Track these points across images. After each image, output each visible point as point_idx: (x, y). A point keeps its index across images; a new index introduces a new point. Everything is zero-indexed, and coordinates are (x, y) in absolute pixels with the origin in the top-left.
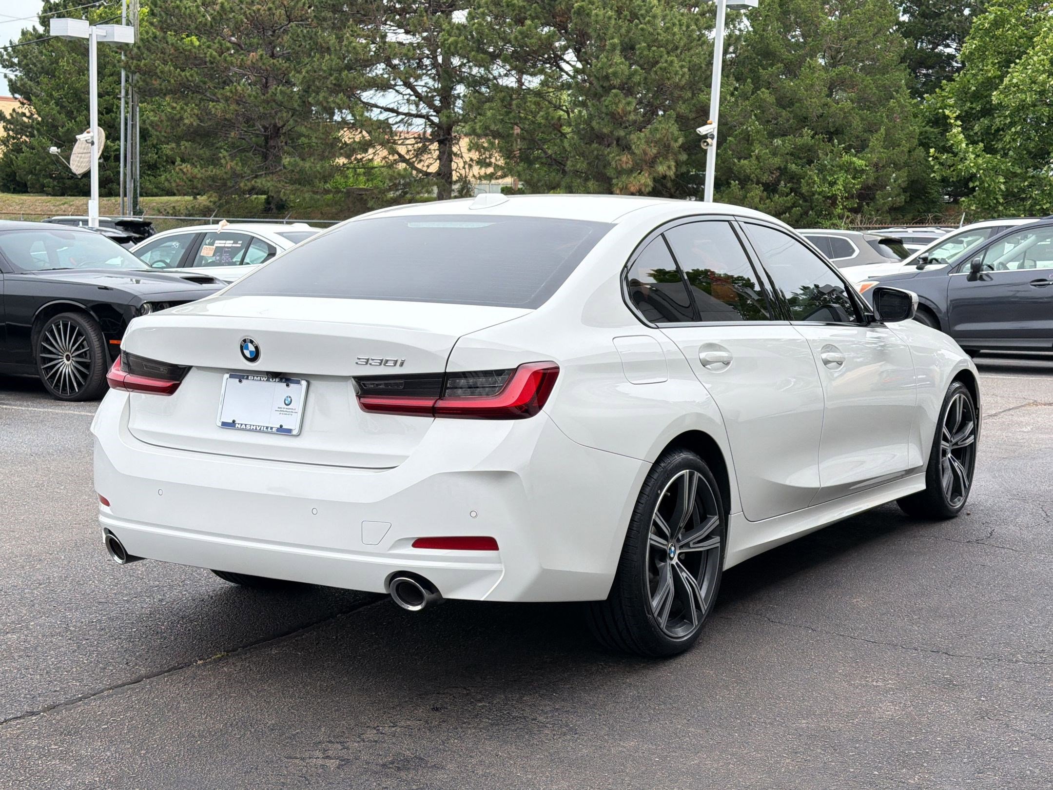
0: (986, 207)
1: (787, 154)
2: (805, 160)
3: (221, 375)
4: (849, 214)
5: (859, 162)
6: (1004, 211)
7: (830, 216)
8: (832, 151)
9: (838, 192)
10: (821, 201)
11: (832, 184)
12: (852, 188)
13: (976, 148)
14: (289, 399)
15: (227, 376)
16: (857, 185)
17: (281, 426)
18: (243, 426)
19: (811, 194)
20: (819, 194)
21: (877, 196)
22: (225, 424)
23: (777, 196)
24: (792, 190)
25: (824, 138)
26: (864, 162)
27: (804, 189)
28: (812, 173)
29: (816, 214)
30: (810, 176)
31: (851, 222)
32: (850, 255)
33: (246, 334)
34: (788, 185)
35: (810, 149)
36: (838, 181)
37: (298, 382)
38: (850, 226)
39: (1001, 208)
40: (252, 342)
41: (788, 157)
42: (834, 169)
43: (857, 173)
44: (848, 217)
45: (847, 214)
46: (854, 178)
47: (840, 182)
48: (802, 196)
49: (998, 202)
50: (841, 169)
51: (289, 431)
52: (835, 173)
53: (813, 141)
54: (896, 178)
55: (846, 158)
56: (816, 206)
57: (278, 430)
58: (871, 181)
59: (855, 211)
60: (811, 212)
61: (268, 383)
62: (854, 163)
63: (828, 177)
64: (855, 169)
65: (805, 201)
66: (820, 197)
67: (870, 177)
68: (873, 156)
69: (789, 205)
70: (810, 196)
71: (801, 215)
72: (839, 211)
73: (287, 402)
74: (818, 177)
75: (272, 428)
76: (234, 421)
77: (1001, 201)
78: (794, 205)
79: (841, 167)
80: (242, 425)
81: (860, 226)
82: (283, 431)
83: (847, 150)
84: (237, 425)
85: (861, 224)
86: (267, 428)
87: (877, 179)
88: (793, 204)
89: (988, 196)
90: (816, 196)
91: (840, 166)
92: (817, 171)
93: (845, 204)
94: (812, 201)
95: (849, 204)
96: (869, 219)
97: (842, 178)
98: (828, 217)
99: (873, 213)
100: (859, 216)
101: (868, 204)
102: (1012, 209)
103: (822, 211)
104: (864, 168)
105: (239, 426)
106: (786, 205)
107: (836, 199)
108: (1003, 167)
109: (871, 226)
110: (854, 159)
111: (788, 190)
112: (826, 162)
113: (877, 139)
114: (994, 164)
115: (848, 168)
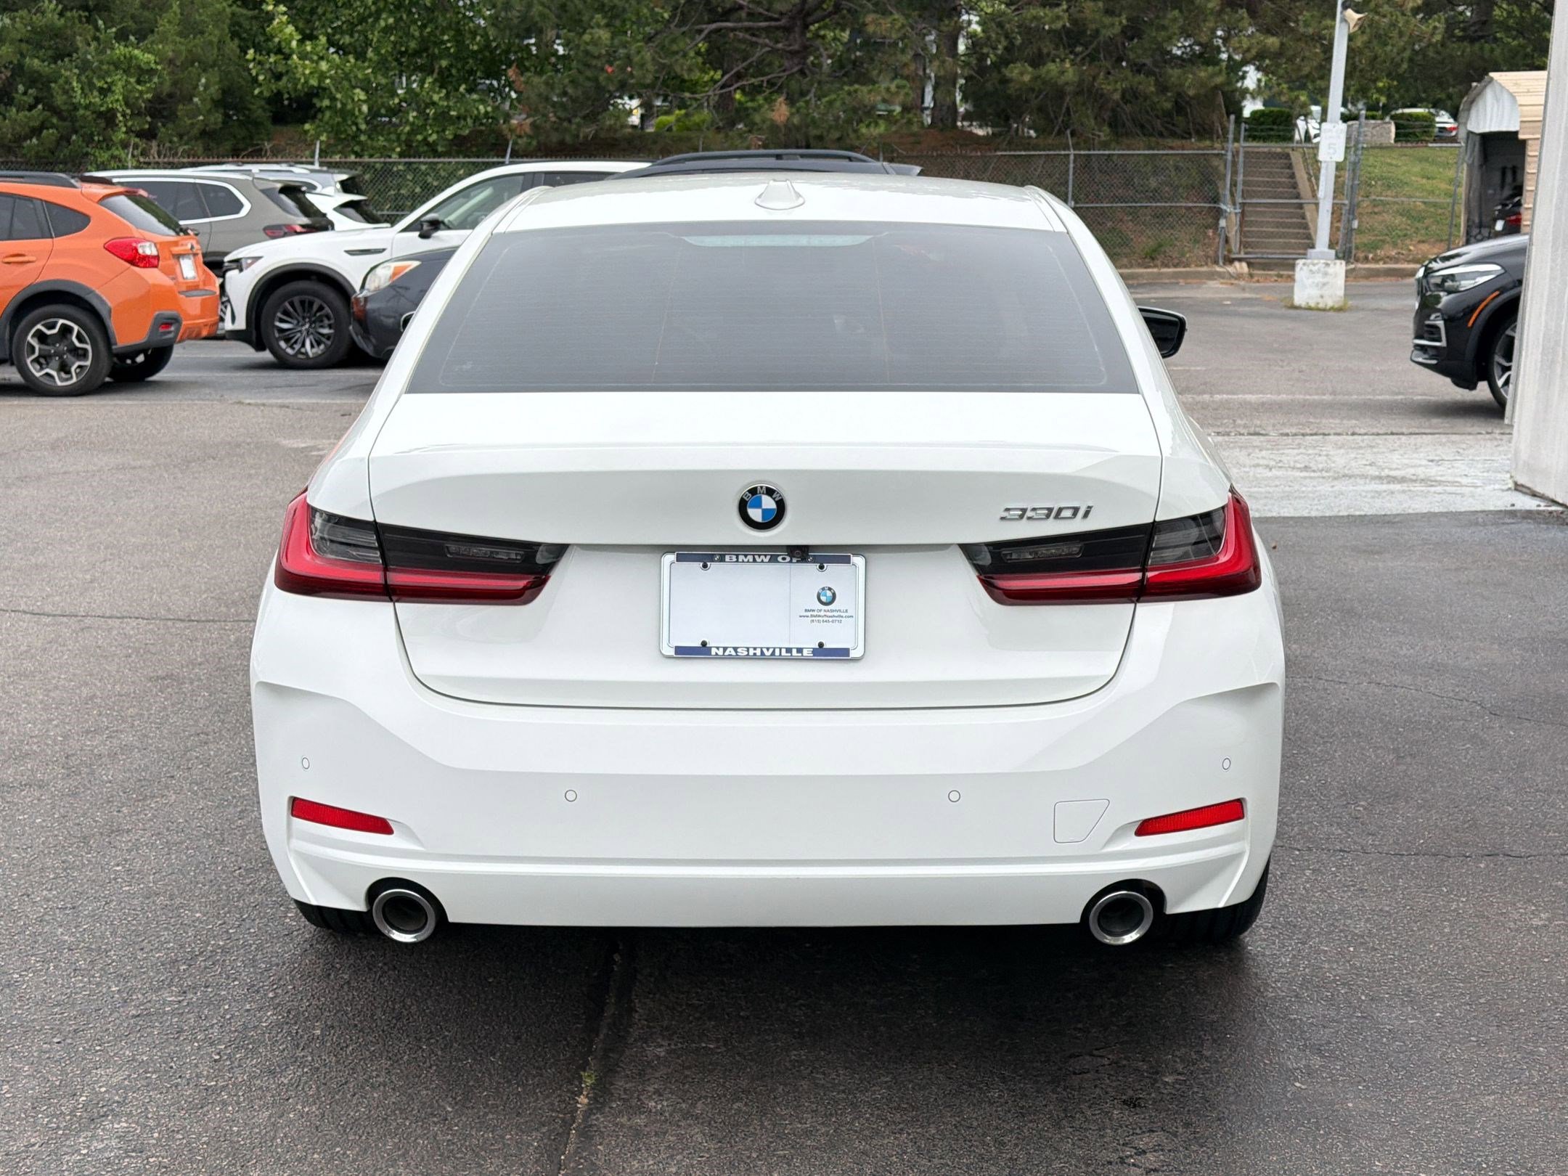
0: (343, 136)
1: (21, 41)
2: (50, 53)
3: (659, 556)
4: (137, 140)
5: (146, 58)
6: (369, 142)
7: (107, 144)
8: (96, 39)
9: (116, 105)
10: (90, 118)
11: (104, 92)
12: (137, 99)
13: (316, 45)
14: (829, 594)
15: (670, 558)
16: (145, 92)
17: (821, 645)
18: (730, 651)
19: (71, 108)
20: (86, 107)
21: (179, 114)
22: (682, 652)
23: (14, 110)
24: (38, 100)
25: (80, 16)
26: (150, 57)
27: (60, 100)
28: (68, 71)
29: (83, 141)
30: (66, 77)
31: (142, 154)
32: (237, 212)
33: (762, 478)
34: (30, 91)
35: (56, 34)
36: (114, 88)
37: (846, 560)
38: (142, 159)
39: (363, 138)
40: (770, 492)
41: (24, 46)
42: (105, 67)
43: (143, 74)
44: (136, 147)
45: (134, 140)
46: (139, 82)
47: (118, 88)
48: (55, 111)
49: (358, 129)
50: (117, 68)
51: (841, 654)
52: (108, 73)
53: (62, 21)
54: (206, 84)
55: (120, 50)
56: (82, 127)
57: (815, 652)
58: (167, 88)
59: (149, 135)
60: (74, 137)
61: (773, 566)
62: (136, 58)
63: (95, 80)
64: (139, 67)
65: (62, 118)
66: (88, 113)
67: (163, 81)
68: (167, 48)
69: (37, 124)
70: (69, 111)
71: (58, 142)
72: (120, 135)
73: (823, 599)
74: (79, 81)
75: (800, 650)
76: (704, 644)
77: (363, 127)
78: (43, 126)
79: (116, 65)
80: (725, 649)
81: (157, 159)
82: (822, 652)
83: (122, 36)
84: (714, 651)
85: (159, 157)
86: (789, 650)
87: (175, 83)
88: (43, 123)
89: (345, 120)
90: (81, 112)
91: (114, 64)
92: (76, 71)
93: (130, 123)
94: (74, 120)
95: (136, 124)
96: (170, 149)
97: (119, 82)
98: (104, 145)
99: (175, 139)
100: (154, 144)
101: (164, 125)
102: (381, 138)
103: (92, 135)
104: (153, 66)
105: (720, 652)
106: (31, 124)
107: (115, 116)
108: (360, 76)
109: (176, 160)
110: (136, 52)
111: (31, 100)
112: (89, 57)
113: (169, 22)
114: (347, 70)
115: (128, 66)
